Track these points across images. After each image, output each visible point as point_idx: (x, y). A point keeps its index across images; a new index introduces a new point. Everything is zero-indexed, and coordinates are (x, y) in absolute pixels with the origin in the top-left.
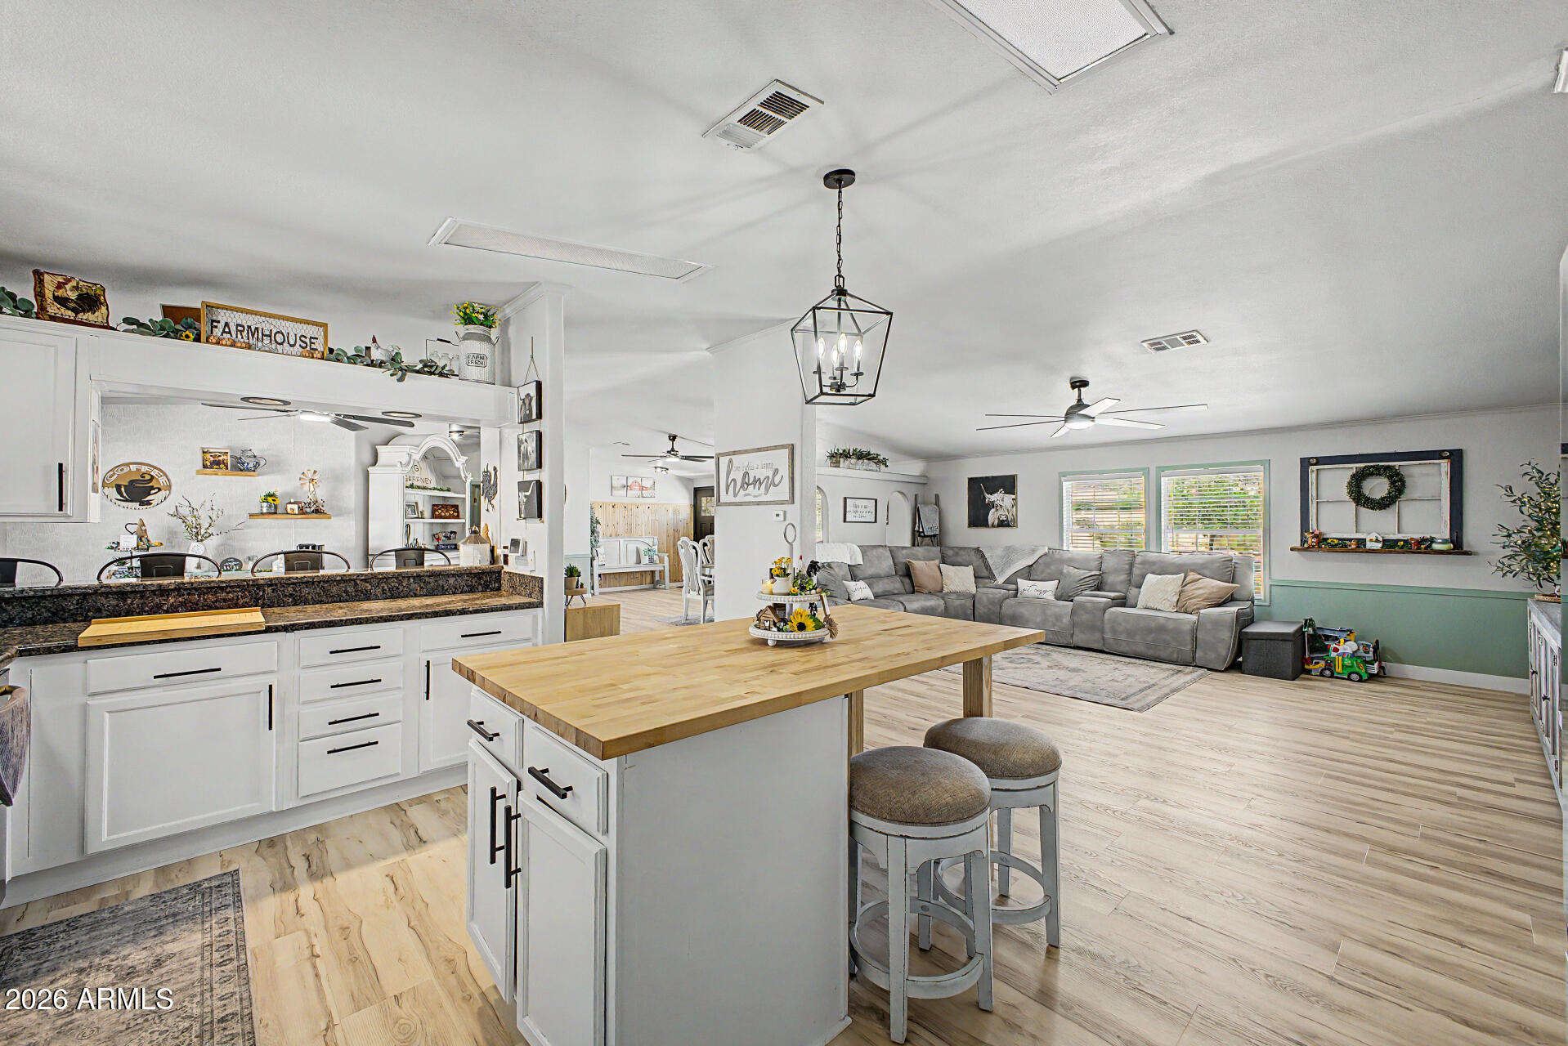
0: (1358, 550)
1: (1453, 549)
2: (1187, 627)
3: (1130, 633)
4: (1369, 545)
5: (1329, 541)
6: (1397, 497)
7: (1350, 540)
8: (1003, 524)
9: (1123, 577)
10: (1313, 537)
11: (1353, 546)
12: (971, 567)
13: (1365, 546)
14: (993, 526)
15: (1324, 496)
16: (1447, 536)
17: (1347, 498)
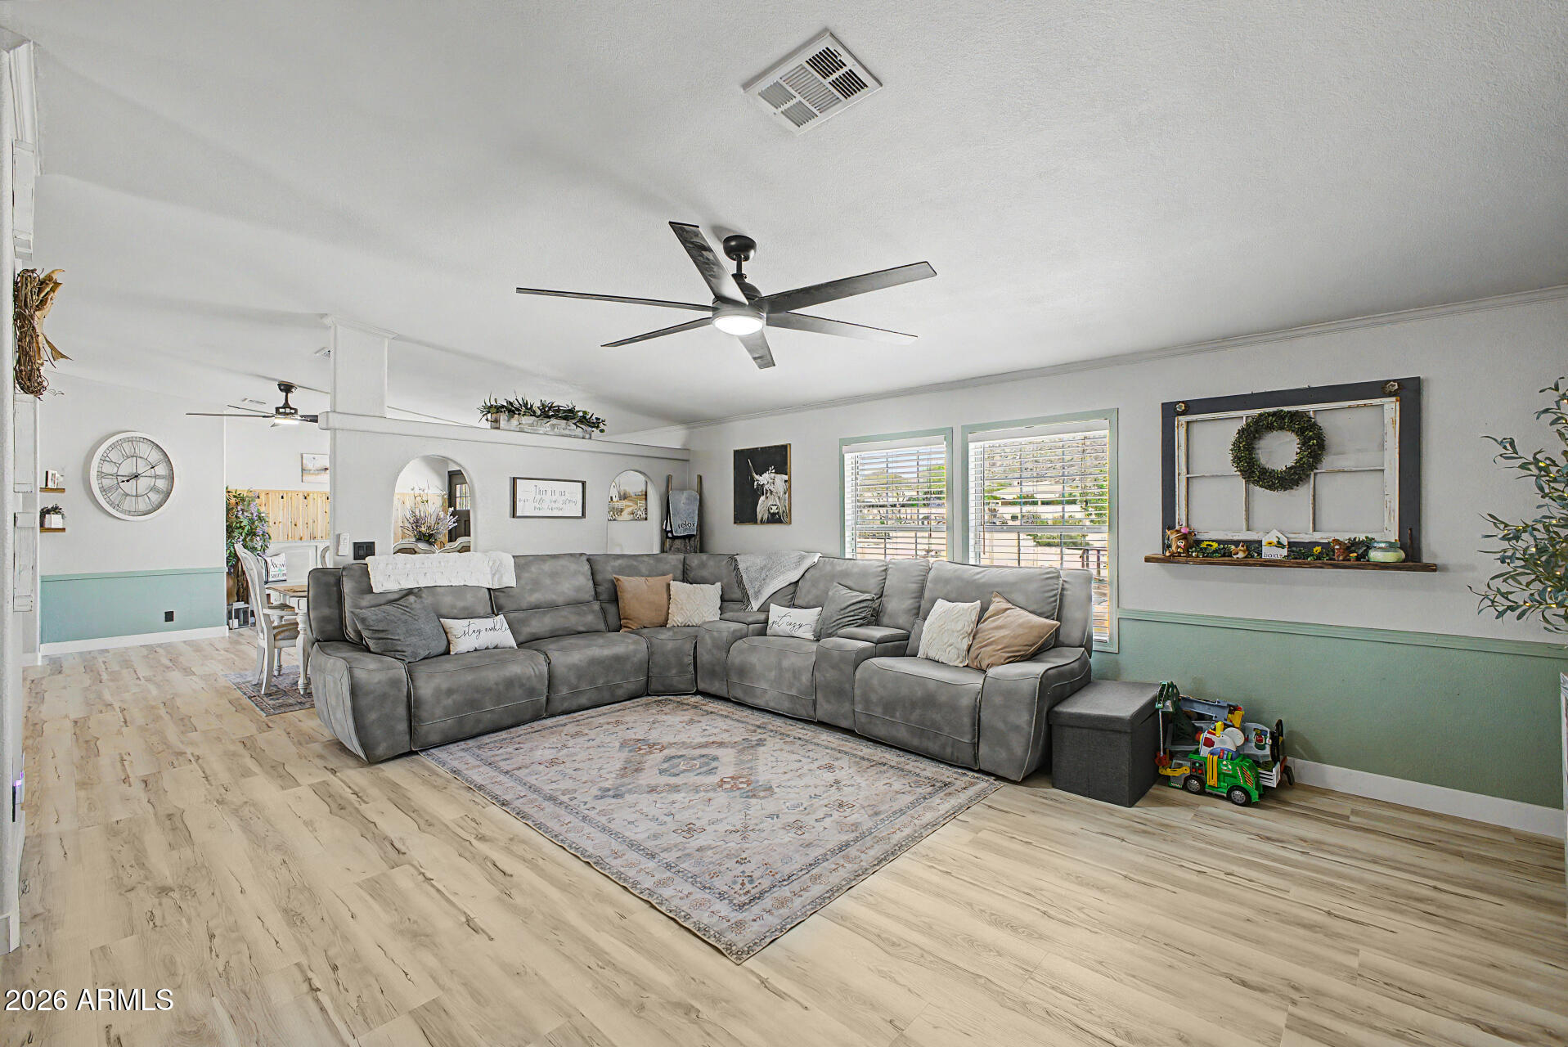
0: (1250, 560)
1: (1404, 561)
2: (966, 702)
3: (889, 706)
4: (1268, 552)
5: (1204, 545)
6: (1312, 467)
7: (1236, 543)
8: (775, 519)
9: (908, 603)
10: (1178, 539)
11: (1241, 555)
12: (718, 584)
13: (1260, 554)
14: (762, 522)
15: (1198, 469)
16: (1394, 536)
17: (1233, 470)
